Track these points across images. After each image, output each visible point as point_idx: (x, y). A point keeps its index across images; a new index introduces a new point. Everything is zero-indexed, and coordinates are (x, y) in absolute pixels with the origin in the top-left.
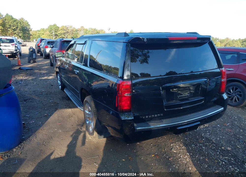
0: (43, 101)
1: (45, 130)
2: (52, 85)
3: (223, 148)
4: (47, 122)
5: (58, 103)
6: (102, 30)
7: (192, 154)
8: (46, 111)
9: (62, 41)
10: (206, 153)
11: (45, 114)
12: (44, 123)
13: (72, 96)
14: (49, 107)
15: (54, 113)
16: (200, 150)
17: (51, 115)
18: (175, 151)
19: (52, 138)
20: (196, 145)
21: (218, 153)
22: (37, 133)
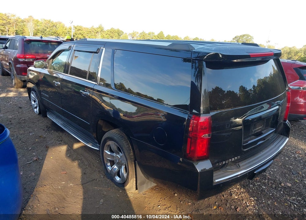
0: (20, 136)
1: (48, 187)
2: (21, 108)
3: (283, 184)
4: (42, 171)
5: (45, 138)
6: (60, 23)
7: (256, 198)
8: (33, 152)
9: (25, 41)
10: (271, 194)
11: (35, 158)
12: (40, 174)
13: (66, 125)
14: (33, 144)
15: (46, 154)
16: (262, 190)
17: (43, 159)
18: (236, 197)
19: (64, 199)
20: (254, 185)
21: (282, 192)
22: (37, 193)
